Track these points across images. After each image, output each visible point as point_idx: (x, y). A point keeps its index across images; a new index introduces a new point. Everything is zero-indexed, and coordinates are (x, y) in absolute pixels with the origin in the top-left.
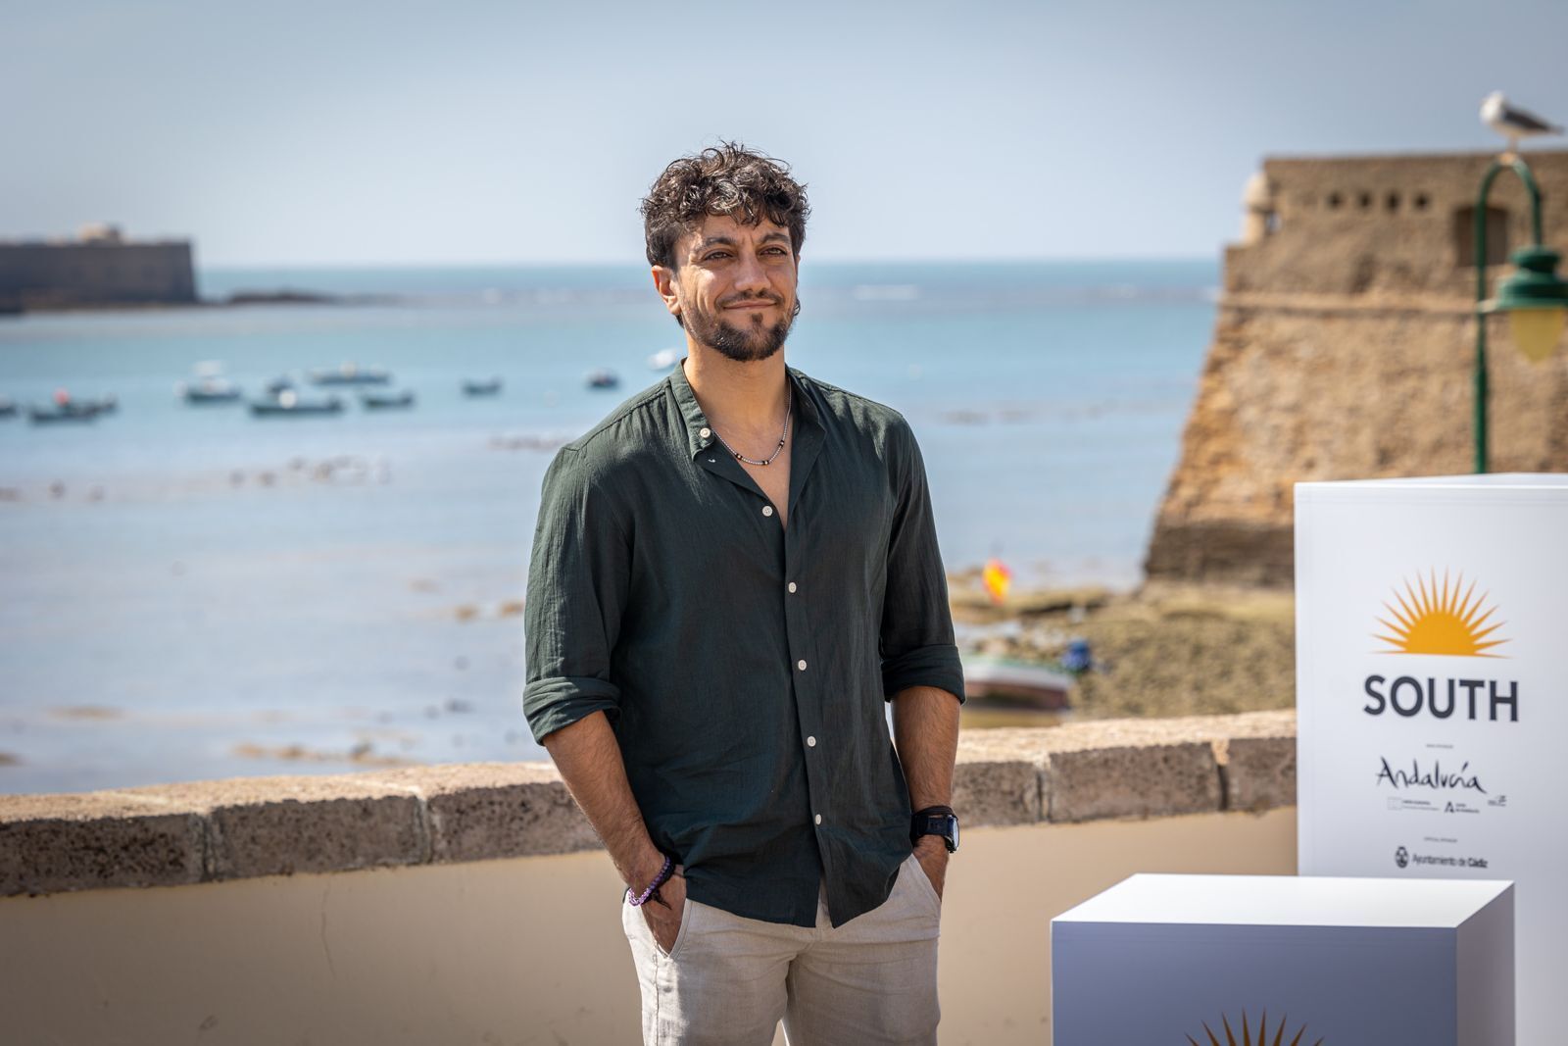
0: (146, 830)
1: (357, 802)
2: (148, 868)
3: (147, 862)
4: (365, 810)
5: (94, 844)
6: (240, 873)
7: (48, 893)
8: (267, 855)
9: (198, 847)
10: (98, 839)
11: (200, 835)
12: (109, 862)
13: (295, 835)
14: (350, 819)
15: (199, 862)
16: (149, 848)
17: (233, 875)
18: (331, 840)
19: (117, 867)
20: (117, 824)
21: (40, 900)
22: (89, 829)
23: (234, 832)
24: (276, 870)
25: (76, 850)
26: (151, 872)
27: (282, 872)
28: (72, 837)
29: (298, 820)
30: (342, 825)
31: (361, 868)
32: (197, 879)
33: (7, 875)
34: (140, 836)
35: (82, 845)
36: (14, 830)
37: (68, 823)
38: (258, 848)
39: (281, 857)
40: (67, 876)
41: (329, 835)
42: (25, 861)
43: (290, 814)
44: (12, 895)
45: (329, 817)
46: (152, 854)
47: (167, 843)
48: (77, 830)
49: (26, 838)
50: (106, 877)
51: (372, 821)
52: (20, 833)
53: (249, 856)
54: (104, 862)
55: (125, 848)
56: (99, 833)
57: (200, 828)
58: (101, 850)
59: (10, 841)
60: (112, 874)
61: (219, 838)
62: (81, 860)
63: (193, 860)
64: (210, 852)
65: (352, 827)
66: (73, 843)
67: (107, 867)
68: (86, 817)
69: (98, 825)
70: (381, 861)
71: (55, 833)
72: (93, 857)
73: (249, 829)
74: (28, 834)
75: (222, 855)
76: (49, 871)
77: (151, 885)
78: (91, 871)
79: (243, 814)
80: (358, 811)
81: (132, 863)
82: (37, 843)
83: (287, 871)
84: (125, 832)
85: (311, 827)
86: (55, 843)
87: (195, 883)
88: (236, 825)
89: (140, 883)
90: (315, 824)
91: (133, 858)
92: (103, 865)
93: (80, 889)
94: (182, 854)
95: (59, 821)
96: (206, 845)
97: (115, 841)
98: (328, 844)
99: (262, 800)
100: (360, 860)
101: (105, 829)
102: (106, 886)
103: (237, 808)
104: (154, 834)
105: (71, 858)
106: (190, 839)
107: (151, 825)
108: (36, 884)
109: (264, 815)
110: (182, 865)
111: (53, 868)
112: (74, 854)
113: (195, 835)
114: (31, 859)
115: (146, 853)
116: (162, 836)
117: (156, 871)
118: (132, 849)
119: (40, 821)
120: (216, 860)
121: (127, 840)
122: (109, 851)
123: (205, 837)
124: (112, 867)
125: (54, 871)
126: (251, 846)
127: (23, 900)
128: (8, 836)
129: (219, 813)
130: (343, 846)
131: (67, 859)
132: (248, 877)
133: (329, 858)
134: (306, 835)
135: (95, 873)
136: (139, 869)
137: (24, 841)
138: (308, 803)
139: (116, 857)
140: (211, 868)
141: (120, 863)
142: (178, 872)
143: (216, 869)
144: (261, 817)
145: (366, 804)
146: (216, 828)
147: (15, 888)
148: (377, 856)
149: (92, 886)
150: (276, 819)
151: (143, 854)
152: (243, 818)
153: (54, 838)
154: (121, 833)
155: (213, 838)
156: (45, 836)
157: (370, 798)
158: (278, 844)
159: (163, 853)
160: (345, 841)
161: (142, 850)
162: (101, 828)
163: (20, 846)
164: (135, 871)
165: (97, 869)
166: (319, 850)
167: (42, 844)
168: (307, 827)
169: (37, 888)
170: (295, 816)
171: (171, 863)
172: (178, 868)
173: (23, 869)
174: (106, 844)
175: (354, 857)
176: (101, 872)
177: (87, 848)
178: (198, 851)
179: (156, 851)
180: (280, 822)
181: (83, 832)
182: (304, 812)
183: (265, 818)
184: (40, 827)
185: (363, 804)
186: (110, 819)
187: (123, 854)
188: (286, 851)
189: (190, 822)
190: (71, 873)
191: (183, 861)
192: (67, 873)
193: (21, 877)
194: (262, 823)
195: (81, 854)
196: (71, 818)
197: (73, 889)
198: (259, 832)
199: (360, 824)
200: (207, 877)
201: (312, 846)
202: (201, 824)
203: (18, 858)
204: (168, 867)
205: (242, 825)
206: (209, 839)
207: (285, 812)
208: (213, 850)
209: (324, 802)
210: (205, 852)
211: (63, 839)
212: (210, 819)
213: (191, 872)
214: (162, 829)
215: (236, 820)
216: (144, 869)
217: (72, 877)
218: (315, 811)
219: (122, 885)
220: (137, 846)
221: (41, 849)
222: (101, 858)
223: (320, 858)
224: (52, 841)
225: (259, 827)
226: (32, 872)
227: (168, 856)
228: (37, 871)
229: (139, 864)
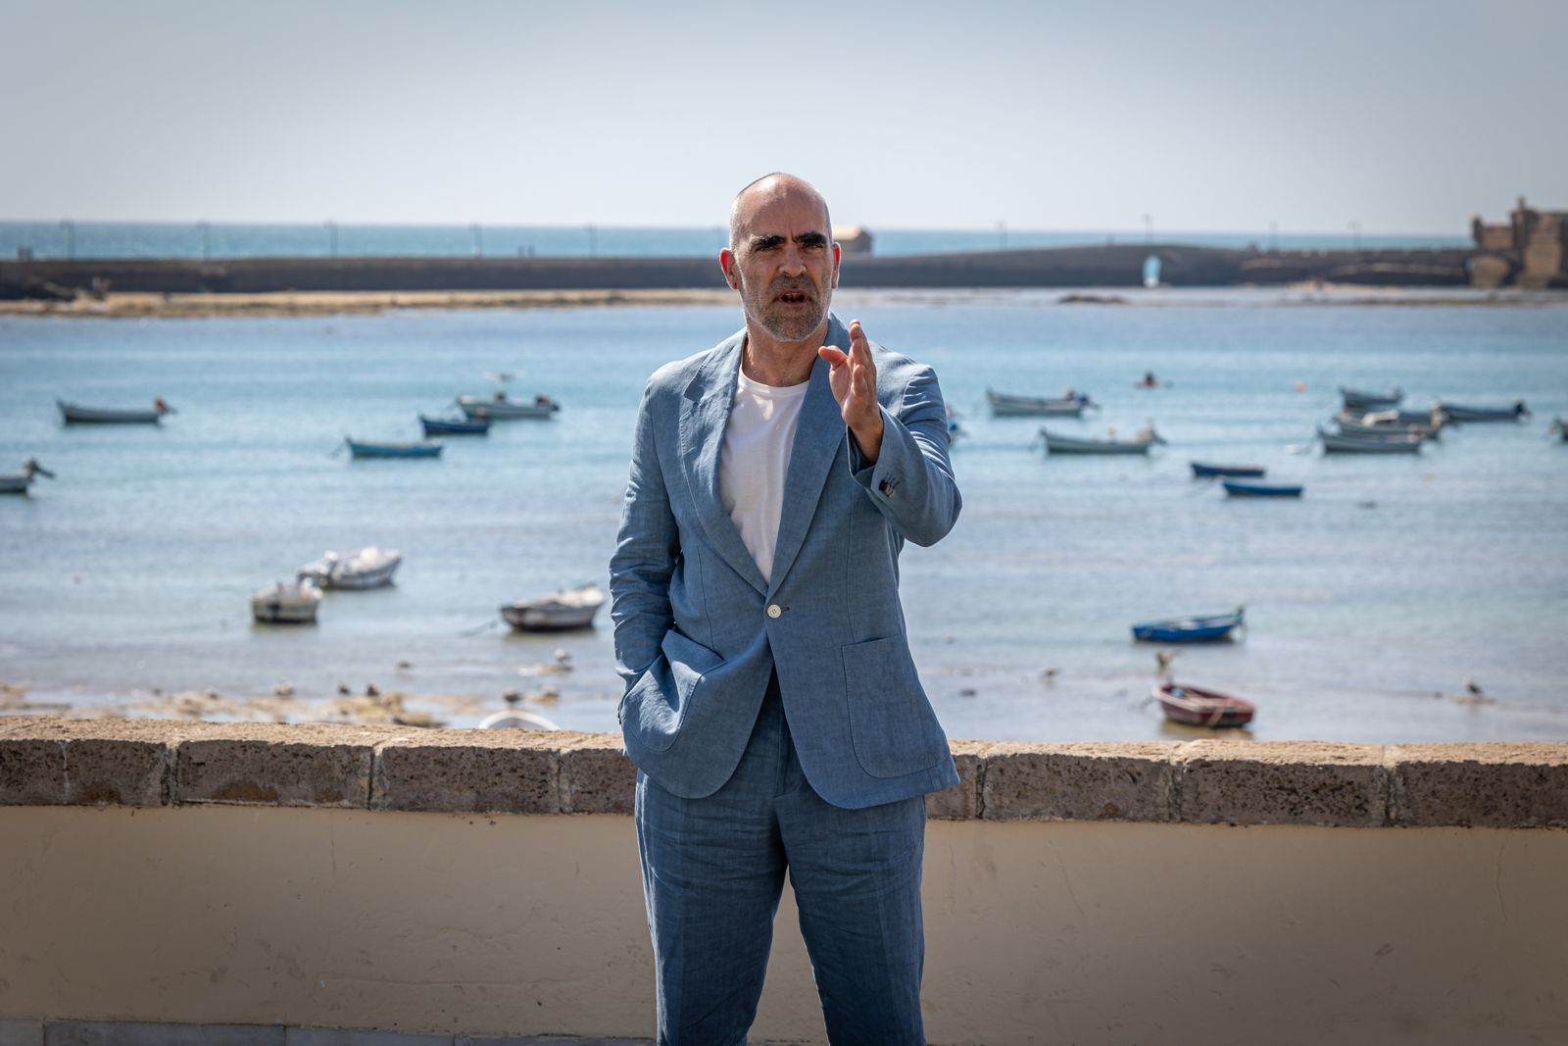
0: (1335, 777)
1: (1533, 767)
2: (1336, 810)
3: (1334, 805)
4: (1541, 776)
5: (1286, 785)
6: (1419, 821)
7: (1246, 824)
8: (1445, 808)
9: (1382, 795)
10: (1291, 782)
11: (1384, 786)
12: (1300, 802)
13: (1473, 792)
14: (1526, 783)
15: (1382, 809)
16: (1336, 793)
17: (1413, 823)
18: (1507, 800)
19: (1307, 807)
20: (1308, 770)
21: (1239, 829)
22: (1283, 772)
23: (1416, 785)
24: (1453, 822)
25: (1271, 789)
26: (1337, 813)
27: (1459, 823)
28: (1267, 777)
29: (1476, 780)
30: (1518, 787)
31: (1534, 827)
32: (1381, 823)
33: (1206, 805)
34: (1328, 782)
35: (1277, 786)
36: (1214, 767)
37: (1264, 765)
38: (1438, 801)
39: (1459, 811)
40: (1260, 811)
41: (1505, 795)
42: (1224, 795)
43: (1469, 773)
44: (1214, 823)
45: (1503, 778)
46: (1339, 798)
47: (1354, 790)
48: (1272, 772)
49: (1225, 775)
50: (1296, 814)
51: (1546, 786)
52: (1220, 770)
53: (1429, 807)
54: (1296, 801)
55: (1316, 791)
56: (1291, 777)
57: (1384, 780)
58: (1294, 791)
59: (1211, 777)
60: (1302, 812)
61: (1402, 790)
62: (1274, 798)
63: (1377, 807)
64: (1392, 801)
65: (1528, 790)
66: (1268, 783)
67: (1298, 806)
68: (1282, 762)
69: (1291, 769)
70: (1553, 822)
71: (1253, 773)
72: (1286, 797)
73: (1430, 784)
74: (1227, 773)
75: (1404, 805)
76: (1244, 805)
77: (1336, 826)
78: (1282, 808)
79: (1426, 770)
80: (1534, 776)
81: (1320, 804)
82: (1236, 780)
83: (1464, 823)
84: (1315, 778)
85: (1489, 787)
86: (1251, 782)
87: (1377, 826)
88: (1418, 779)
89: (1326, 823)
90: (1492, 785)
91: (1322, 800)
92: (1295, 804)
93: (1272, 823)
94: (1367, 801)
95: (1257, 763)
96: (1389, 795)
97: (1306, 785)
98: (1504, 803)
99: (1444, 760)
100: (1533, 819)
101: (1297, 773)
102: (1295, 822)
103: (1420, 763)
104: (1342, 782)
105: (1265, 796)
106: (1375, 788)
107: (1340, 773)
108: (1232, 816)
109: (1445, 772)
110: (1366, 811)
111: (1249, 803)
112: (1268, 792)
113: (1380, 785)
114: (1229, 793)
115: (1334, 797)
116: (1350, 783)
117: (1342, 813)
118: (1321, 792)
119: (1239, 762)
120: (1399, 809)
121: (1316, 784)
122: (1301, 792)
123: (1389, 788)
124: (1303, 806)
125: (1249, 806)
126: (1430, 799)
127: (1222, 829)
128: (1209, 773)
129: (1403, 768)
130: (1518, 806)
131: (1262, 797)
132: (1428, 825)
133: (1505, 815)
134: (1483, 793)
135: (1286, 810)
136: (1327, 810)
137: (1223, 778)
138: (1487, 765)
139: (1307, 798)
140: (1393, 815)
141: (1310, 804)
142: (1363, 815)
143: (1397, 817)
144: (1442, 774)
145: (1542, 771)
146: (1399, 781)
147: (1213, 817)
148: (1550, 818)
149: (1284, 822)
150: (1456, 777)
151: (1331, 798)
152: (1426, 774)
153: (1250, 777)
154: (1311, 778)
155: (1397, 789)
156: (1242, 775)
157: (1546, 765)
158: (1456, 799)
159: (1349, 798)
160: (1519, 801)
161: (1330, 793)
162: (1293, 773)
163: (1220, 781)
164: (1323, 812)
165: (1288, 807)
166: (1495, 808)
167: (1239, 781)
168: (1485, 786)
169: (1233, 819)
170: (1474, 776)
171: (1357, 808)
172: (1363, 812)
173: (1222, 802)
174: (1297, 786)
175: (1528, 817)
176: (1292, 810)
177: (1281, 788)
178: (1382, 799)
179: (1343, 797)
180: (1460, 780)
181: (1277, 773)
182: (1483, 772)
183: (1446, 775)
184: (1239, 767)
185: (1540, 771)
186: (1303, 765)
187: (1313, 796)
188: (1464, 806)
189: (1375, 774)
190: (1264, 809)
191: (1366, 806)
192: (1260, 809)
193: (1219, 809)
194: (1442, 779)
195: (1275, 793)
196: (1268, 762)
197: (1265, 822)
198: (1440, 787)
199: (1534, 787)
200: (1388, 822)
201: (1488, 804)
202: (1385, 776)
203: (1217, 792)
204: (1353, 810)
205: (1424, 779)
206: (1392, 789)
207: (1465, 771)
208: (1395, 800)
209: (1502, 765)
210: (1388, 801)
211: (1259, 779)
212: (1395, 772)
213: (1374, 817)
214: (1349, 777)
215: (1419, 775)
216: (1332, 811)
217: (1265, 812)
218: (1493, 773)
219: (1310, 823)
220: (1326, 791)
221: (1239, 786)
222: (1292, 798)
223: (1495, 815)
224: (1249, 779)
225: (1439, 783)
226: (1230, 805)
227: (1354, 801)
228: (1234, 804)
229: (1328, 806)
